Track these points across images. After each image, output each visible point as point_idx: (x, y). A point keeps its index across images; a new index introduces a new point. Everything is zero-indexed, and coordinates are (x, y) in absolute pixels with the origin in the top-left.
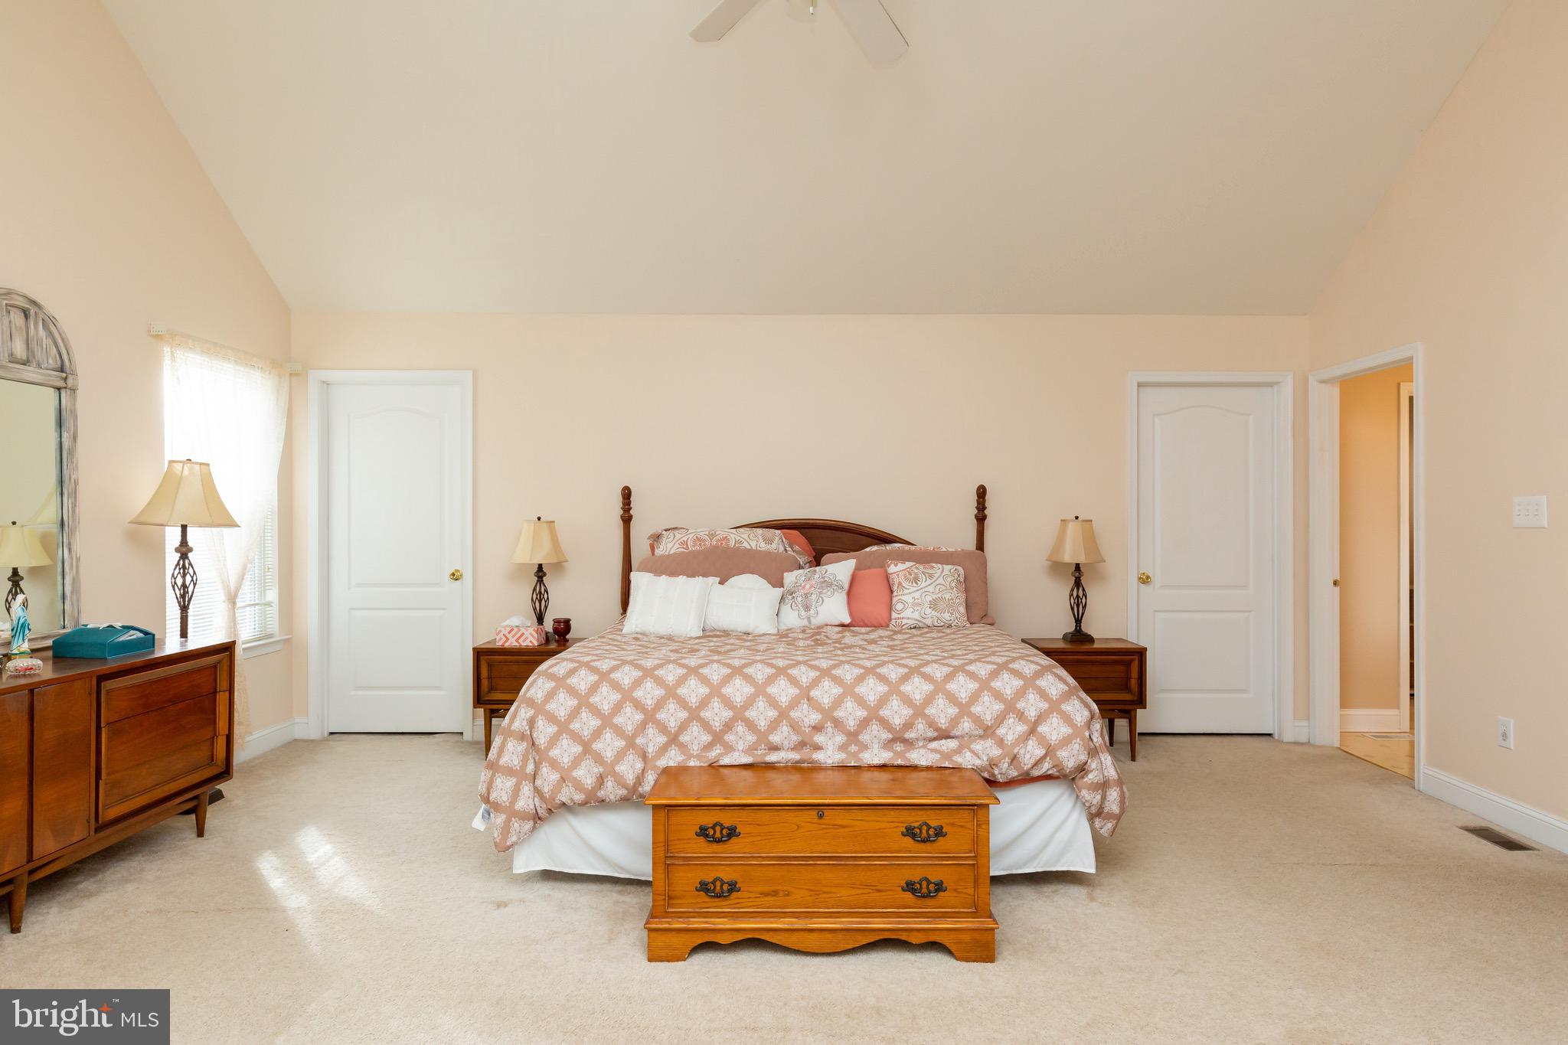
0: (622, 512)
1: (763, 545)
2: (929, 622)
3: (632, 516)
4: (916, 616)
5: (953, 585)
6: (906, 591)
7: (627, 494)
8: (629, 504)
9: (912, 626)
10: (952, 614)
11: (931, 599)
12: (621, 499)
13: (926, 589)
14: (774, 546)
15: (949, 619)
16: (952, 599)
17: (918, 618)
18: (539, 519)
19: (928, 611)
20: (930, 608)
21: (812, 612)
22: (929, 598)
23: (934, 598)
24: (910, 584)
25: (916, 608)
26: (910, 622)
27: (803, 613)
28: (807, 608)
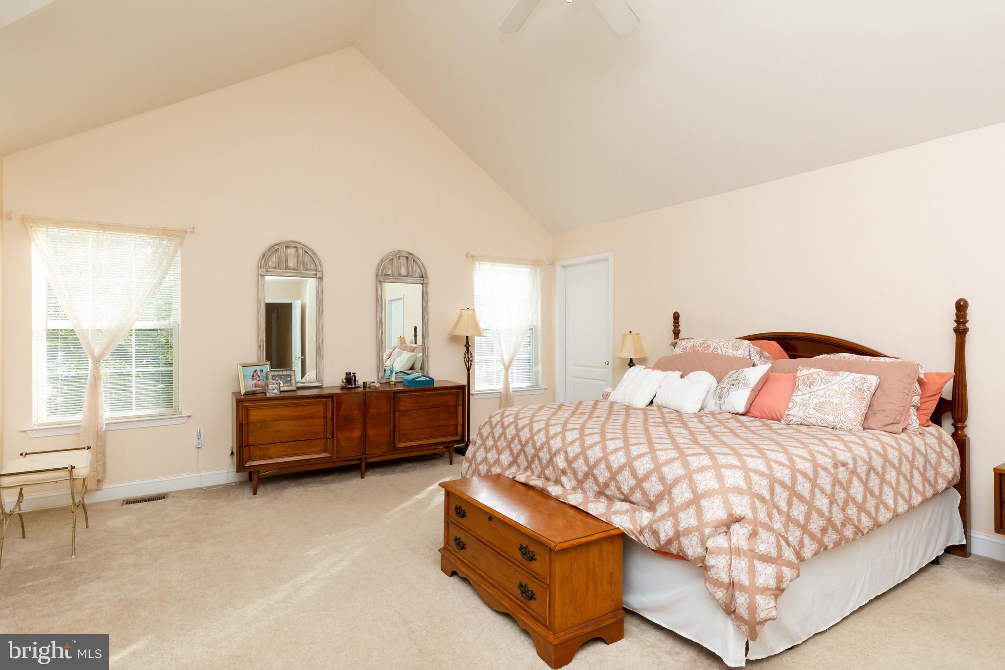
0: (673, 328)
1: (730, 351)
2: (813, 421)
3: (679, 331)
4: (800, 414)
5: (848, 392)
6: (799, 393)
7: (676, 317)
8: (678, 323)
9: (799, 423)
10: (836, 417)
11: (818, 402)
12: (673, 320)
13: (815, 393)
14: (739, 352)
15: (833, 421)
16: (841, 404)
17: (802, 417)
18: (630, 332)
19: (812, 411)
20: (814, 409)
21: (722, 401)
22: (816, 401)
23: (821, 401)
24: (805, 388)
25: (801, 408)
26: (796, 419)
27: (718, 402)
28: (720, 398)
